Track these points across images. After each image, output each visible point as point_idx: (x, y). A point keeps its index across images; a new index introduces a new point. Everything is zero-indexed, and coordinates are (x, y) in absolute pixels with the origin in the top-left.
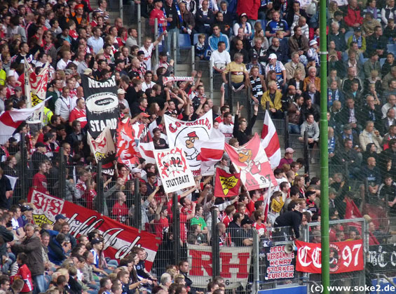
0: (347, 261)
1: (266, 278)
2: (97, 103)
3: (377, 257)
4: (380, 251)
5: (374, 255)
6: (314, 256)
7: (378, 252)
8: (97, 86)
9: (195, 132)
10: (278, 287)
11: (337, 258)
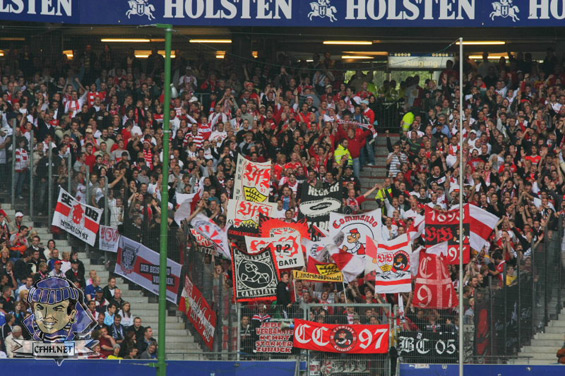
0: (365, 343)
1: (255, 351)
2: (311, 208)
3: (415, 343)
4: (419, 337)
5: (410, 341)
6: (316, 334)
7: (415, 338)
8: (316, 195)
9: (356, 229)
10: (271, 360)
11: (352, 340)
